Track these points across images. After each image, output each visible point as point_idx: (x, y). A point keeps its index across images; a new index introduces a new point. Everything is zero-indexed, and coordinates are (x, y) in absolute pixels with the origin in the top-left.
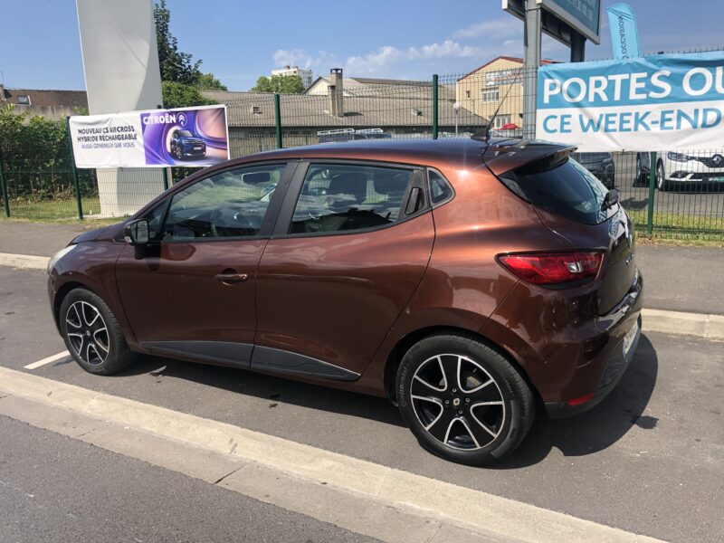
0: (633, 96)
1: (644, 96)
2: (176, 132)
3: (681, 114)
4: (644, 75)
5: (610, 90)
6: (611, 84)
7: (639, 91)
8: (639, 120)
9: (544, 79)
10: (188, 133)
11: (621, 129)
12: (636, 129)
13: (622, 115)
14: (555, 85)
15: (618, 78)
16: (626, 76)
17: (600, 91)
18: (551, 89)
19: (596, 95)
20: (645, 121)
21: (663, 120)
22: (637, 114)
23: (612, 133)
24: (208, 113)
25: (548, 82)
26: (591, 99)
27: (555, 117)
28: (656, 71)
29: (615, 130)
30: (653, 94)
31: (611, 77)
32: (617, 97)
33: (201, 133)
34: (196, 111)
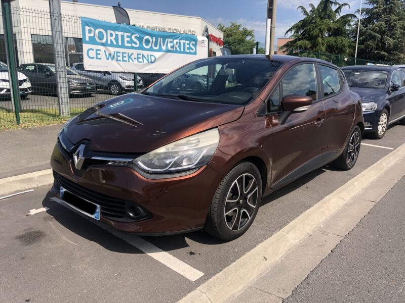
1: (130, 45)
3: (143, 56)
4: (129, 34)
5: (116, 39)
6: (117, 35)
7: (128, 42)
8: (129, 57)
9: (85, 26)
11: (123, 61)
12: (129, 61)
13: (123, 53)
14: (91, 30)
15: (120, 34)
16: (122, 33)
17: (113, 38)
18: (89, 33)
19: (111, 40)
20: (132, 57)
21: (138, 58)
22: (128, 53)
23: (120, 62)
25: (87, 28)
26: (109, 42)
27: (93, 50)
28: (134, 34)
29: (120, 61)
30: (133, 45)
31: (117, 33)
32: (120, 44)
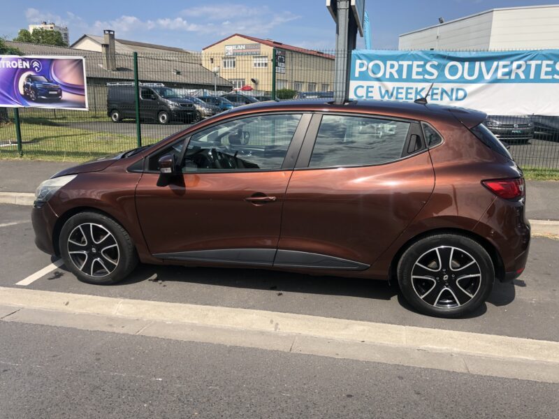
0: (414, 76)
1: (421, 77)
2: (29, 77)
3: (443, 91)
4: (422, 63)
5: (400, 71)
6: (401, 67)
7: (418, 73)
8: (418, 93)
9: (356, 59)
10: (42, 78)
13: (407, 89)
14: (363, 64)
15: (405, 64)
16: (410, 63)
17: (394, 71)
18: (360, 67)
19: (391, 73)
22: (417, 89)
24: (65, 62)
25: (358, 62)
26: (387, 76)
27: (363, 87)
28: (429, 61)
30: (427, 77)
31: (401, 63)
32: (404, 76)
33: (56, 79)
34: (52, 60)
